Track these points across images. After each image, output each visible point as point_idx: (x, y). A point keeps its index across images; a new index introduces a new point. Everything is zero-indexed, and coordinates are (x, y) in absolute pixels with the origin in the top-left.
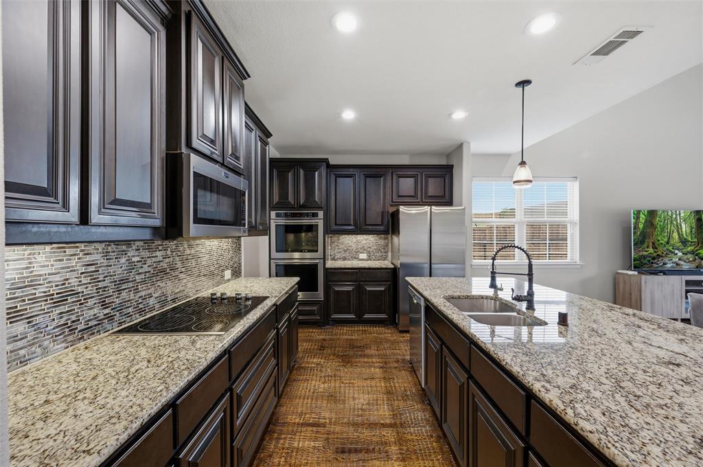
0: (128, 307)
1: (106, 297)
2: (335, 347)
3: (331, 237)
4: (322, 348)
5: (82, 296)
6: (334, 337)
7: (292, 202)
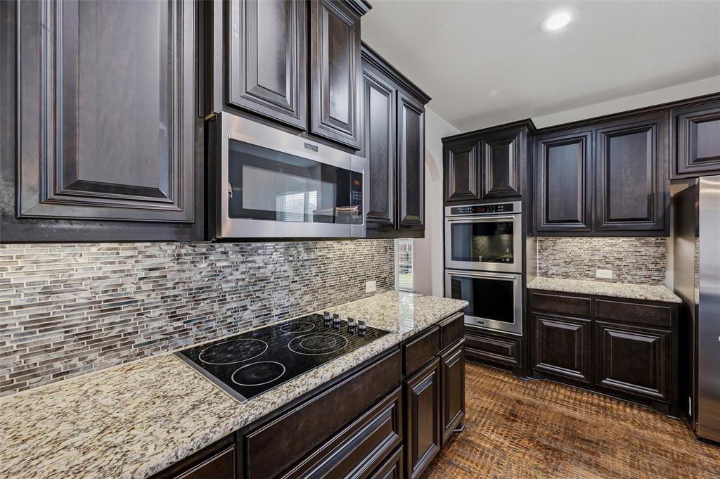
0: (210, 321)
1: (177, 308)
2: (536, 424)
3: (541, 241)
4: (512, 416)
5: (141, 305)
6: (537, 402)
7: (474, 192)
